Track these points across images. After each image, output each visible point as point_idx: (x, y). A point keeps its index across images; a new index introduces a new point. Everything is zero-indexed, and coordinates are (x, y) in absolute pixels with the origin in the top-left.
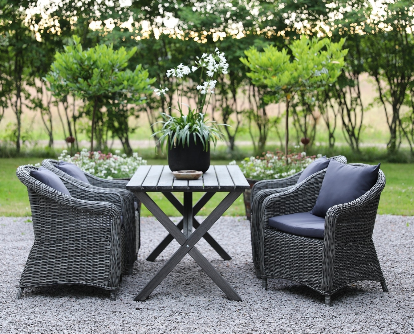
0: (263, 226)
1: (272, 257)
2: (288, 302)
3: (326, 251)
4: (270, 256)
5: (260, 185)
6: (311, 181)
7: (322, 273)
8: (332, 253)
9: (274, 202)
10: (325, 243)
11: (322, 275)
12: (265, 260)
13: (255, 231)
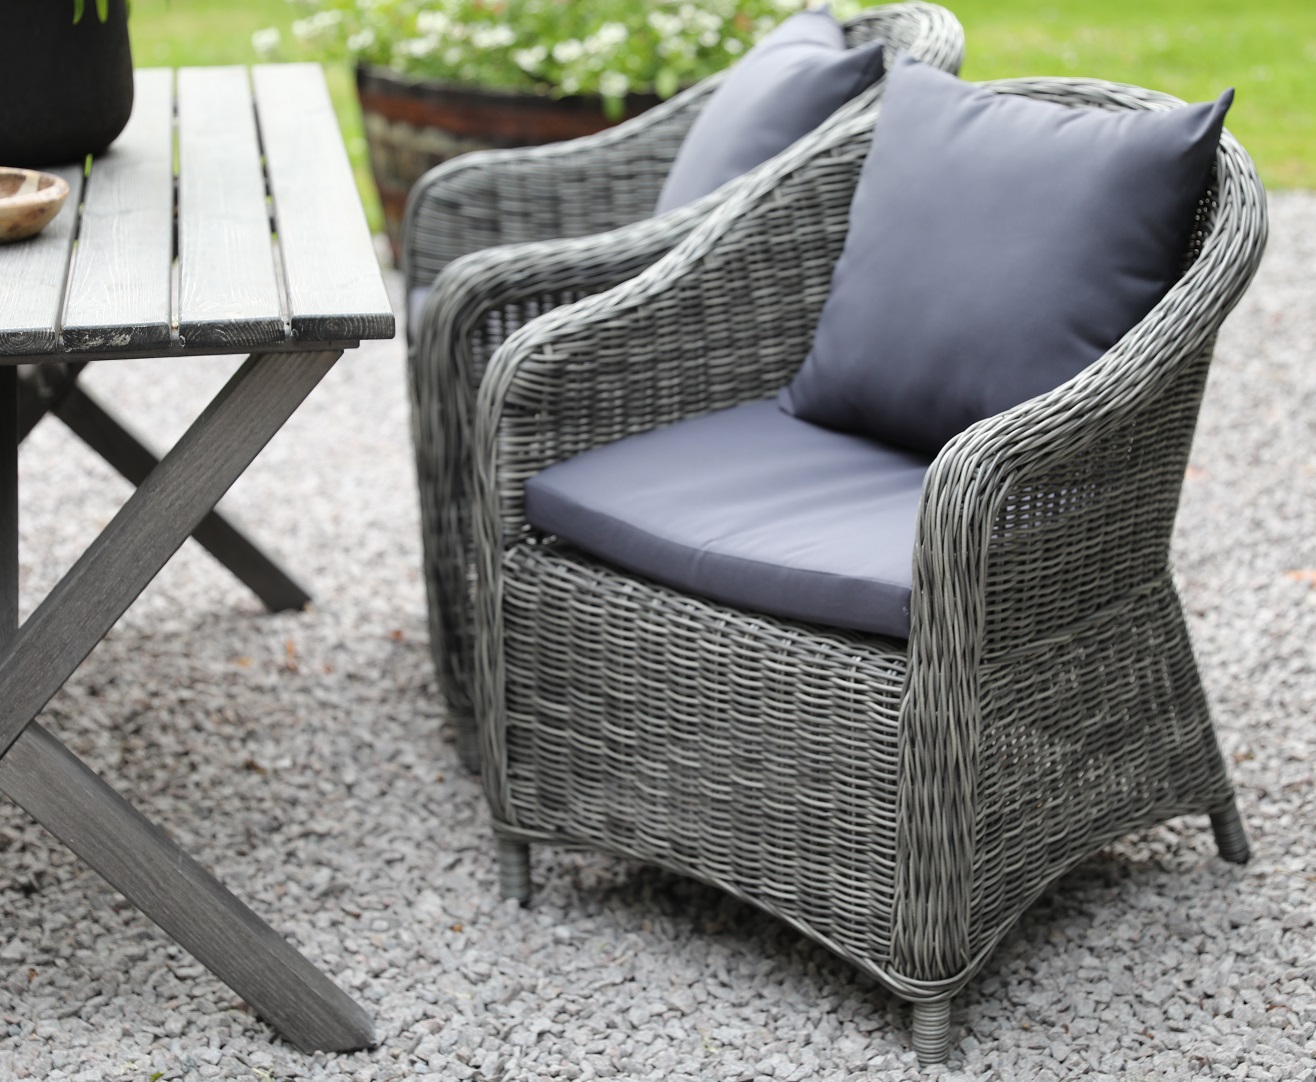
0: (490, 529)
1: (559, 723)
2: (676, 1028)
3: (925, 734)
4: (545, 718)
5: (457, 184)
6: (780, 200)
7: (899, 866)
8: (964, 740)
9: (558, 372)
10: (916, 681)
11: (900, 873)
12: (511, 732)
13: (439, 503)
